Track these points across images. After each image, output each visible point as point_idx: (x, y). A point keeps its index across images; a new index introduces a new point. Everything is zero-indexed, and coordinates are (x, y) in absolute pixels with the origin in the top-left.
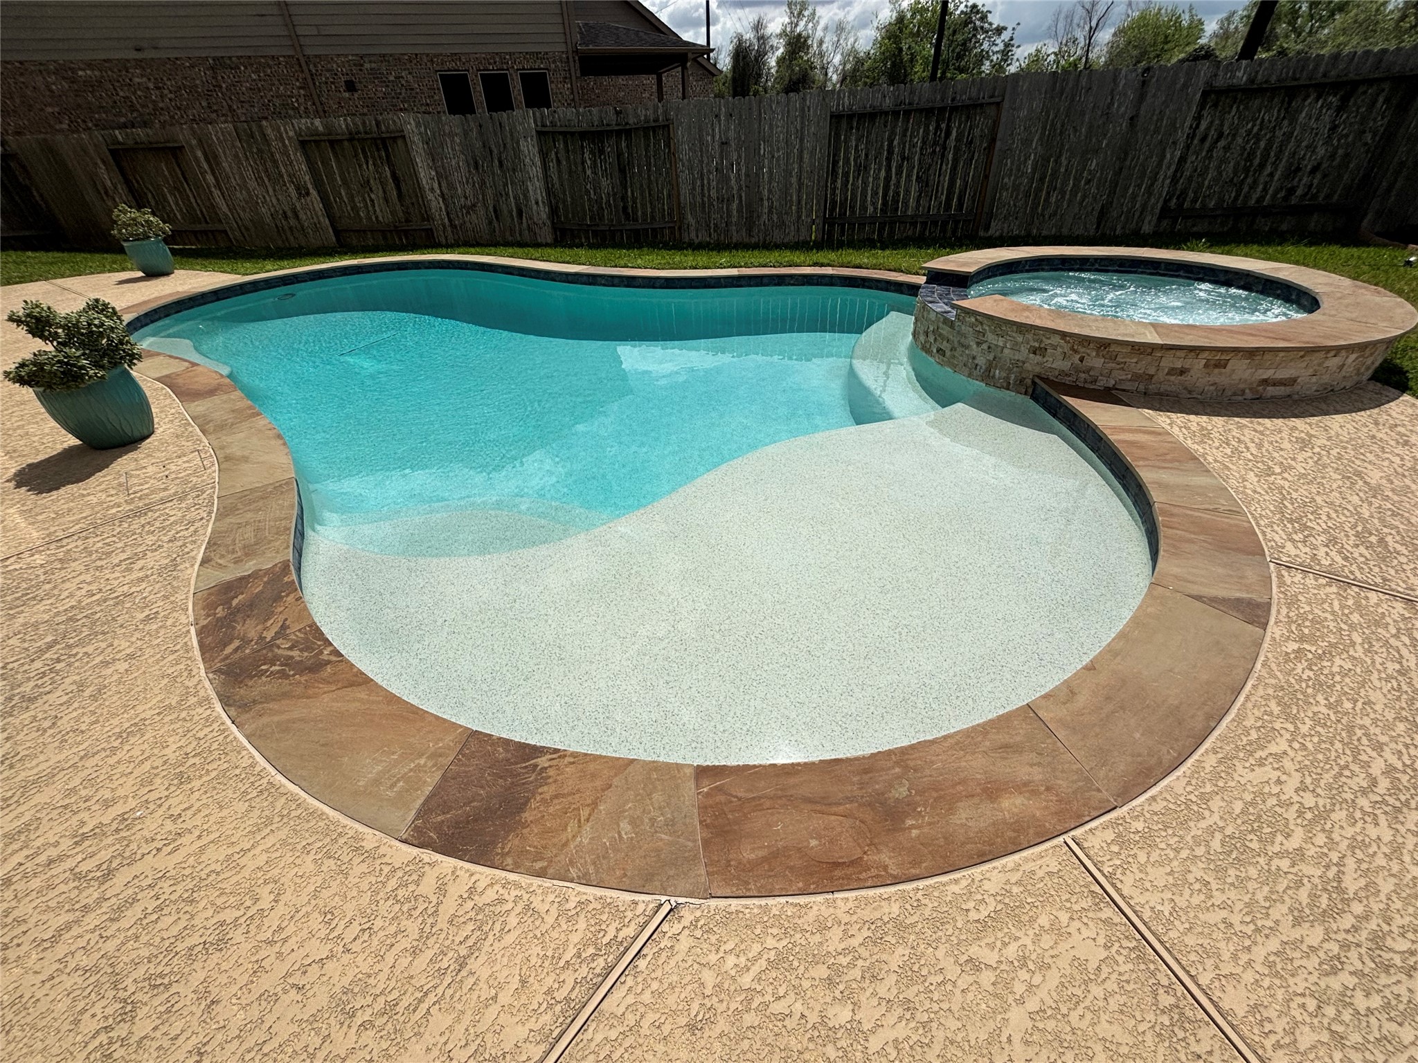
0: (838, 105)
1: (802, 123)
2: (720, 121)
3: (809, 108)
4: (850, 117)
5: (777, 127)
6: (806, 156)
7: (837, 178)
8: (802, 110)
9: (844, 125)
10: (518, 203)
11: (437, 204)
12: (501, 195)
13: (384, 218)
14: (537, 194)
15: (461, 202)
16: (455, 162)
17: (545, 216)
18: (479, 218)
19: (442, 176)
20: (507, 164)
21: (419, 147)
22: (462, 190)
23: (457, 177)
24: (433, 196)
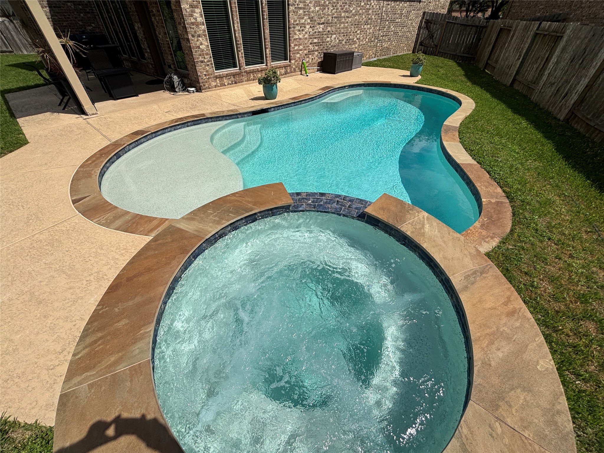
10: (569, 90)
11: (544, 78)
12: (567, 82)
13: (530, 77)
14: (581, 88)
15: (552, 80)
16: (567, 56)
17: (572, 102)
18: (550, 91)
19: (557, 63)
20: (585, 63)
21: (562, 44)
22: (558, 73)
23: (562, 65)
24: (547, 73)
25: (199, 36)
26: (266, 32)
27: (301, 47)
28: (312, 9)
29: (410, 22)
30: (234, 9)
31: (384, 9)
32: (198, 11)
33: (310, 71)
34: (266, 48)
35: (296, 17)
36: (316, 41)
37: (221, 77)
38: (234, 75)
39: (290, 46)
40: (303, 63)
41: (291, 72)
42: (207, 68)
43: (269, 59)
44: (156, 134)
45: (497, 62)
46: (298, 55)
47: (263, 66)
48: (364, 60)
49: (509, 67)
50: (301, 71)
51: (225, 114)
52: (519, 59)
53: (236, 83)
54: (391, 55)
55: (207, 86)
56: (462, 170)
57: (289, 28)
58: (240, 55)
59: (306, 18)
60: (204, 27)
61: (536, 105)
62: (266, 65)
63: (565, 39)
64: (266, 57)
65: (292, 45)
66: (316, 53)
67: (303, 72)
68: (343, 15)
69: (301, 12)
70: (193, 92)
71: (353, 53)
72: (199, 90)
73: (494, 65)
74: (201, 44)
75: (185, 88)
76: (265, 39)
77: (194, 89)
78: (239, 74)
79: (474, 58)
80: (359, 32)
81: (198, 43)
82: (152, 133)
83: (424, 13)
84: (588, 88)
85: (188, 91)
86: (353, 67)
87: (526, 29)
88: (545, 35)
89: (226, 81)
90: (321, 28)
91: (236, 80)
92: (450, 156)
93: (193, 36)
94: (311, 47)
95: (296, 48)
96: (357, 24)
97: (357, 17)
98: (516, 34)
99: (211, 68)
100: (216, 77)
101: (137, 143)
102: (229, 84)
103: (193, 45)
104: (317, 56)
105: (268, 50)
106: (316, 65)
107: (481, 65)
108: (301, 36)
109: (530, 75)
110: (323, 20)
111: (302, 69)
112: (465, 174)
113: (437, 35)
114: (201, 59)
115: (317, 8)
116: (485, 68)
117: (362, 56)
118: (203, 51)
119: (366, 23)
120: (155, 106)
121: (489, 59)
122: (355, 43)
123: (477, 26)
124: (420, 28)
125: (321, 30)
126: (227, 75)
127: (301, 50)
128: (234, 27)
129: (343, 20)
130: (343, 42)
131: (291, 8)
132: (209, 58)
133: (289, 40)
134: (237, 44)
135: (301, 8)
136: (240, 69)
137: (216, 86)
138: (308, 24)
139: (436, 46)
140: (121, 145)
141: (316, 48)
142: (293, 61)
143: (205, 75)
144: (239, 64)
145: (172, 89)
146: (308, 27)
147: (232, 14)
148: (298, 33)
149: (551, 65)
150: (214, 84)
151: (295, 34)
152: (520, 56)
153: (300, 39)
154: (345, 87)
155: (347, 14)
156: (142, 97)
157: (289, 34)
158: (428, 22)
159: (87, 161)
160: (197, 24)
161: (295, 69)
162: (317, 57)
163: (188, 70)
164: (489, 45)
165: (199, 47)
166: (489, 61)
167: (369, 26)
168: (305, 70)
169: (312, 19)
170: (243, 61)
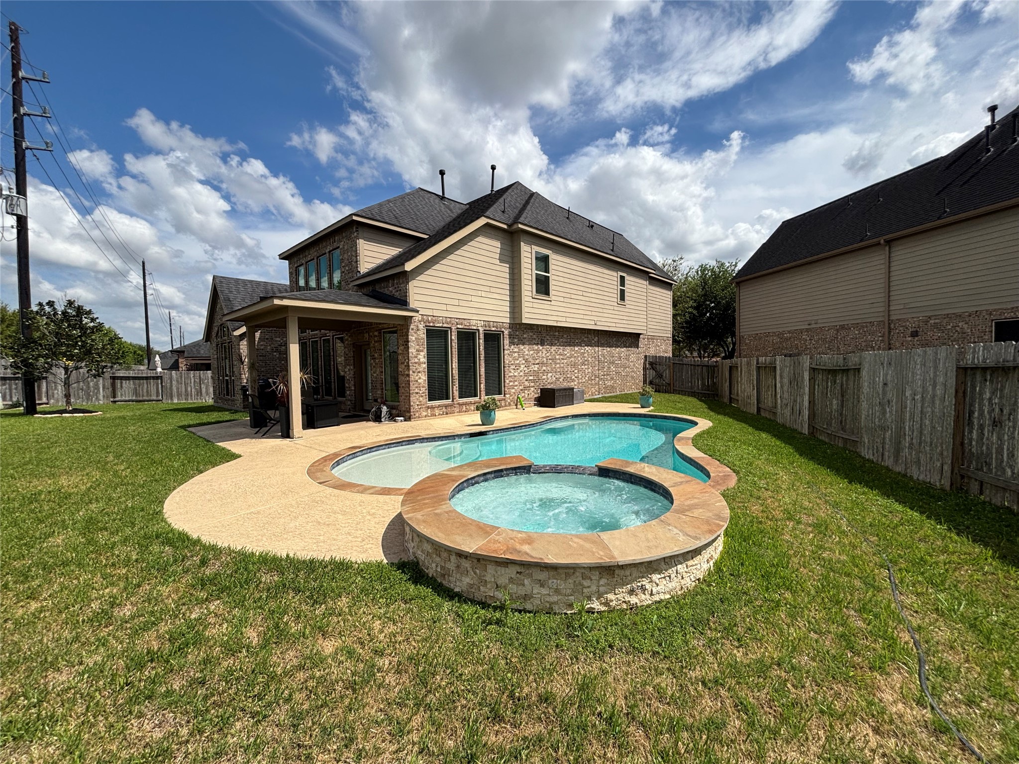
0: (974, 358)
1: (935, 372)
2: (883, 367)
3: (939, 360)
4: (984, 369)
5: (917, 375)
6: (937, 402)
7: (973, 429)
8: (935, 361)
9: (979, 377)
10: (800, 407)
11: (779, 401)
12: (795, 401)
13: (770, 404)
14: (806, 403)
15: (785, 401)
16: (786, 381)
17: (807, 417)
18: (787, 411)
19: (782, 387)
20: (799, 384)
21: (778, 372)
22: (786, 395)
23: (785, 388)
24: (778, 396)
25: (419, 372)
26: (482, 370)
27: (516, 383)
28: (527, 352)
29: (632, 364)
30: (454, 353)
31: (600, 353)
32: (422, 353)
33: (527, 405)
34: (480, 383)
35: (511, 359)
36: (531, 378)
37: (432, 408)
38: (446, 407)
39: (504, 382)
40: (518, 398)
41: (506, 406)
42: (421, 399)
43: (483, 393)
44: (370, 449)
45: (738, 395)
46: (513, 391)
47: (477, 399)
48: (587, 397)
49: (749, 397)
50: (516, 405)
51: (442, 435)
52: (754, 389)
53: (447, 414)
54: (618, 393)
55: (417, 415)
56: (695, 462)
57: (504, 367)
58: (455, 389)
59: (520, 359)
60: (425, 366)
61: (783, 426)
62: (480, 398)
63: (778, 368)
64: (480, 391)
65: (507, 381)
66: (532, 389)
67: (519, 406)
68: (557, 357)
69: (516, 354)
70: (401, 421)
71: (573, 389)
72: (408, 419)
73: (737, 398)
74: (420, 378)
75: (392, 418)
76: (480, 375)
77: (402, 418)
78: (451, 406)
79: (717, 395)
80: (576, 371)
81: (417, 378)
82: (368, 449)
83: (646, 357)
84: (812, 403)
85: (395, 421)
86: (575, 402)
87: (749, 364)
88: (765, 367)
89: (437, 412)
90: (536, 368)
91: (448, 411)
92: (683, 454)
93: (414, 372)
94: (527, 383)
95: (511, 384)
96: (574, 365)
97: (573, 359)
98: (743, 369)
99: (424, 399)
100: (428, 407)
101: (354, 456)
102: (439, 415)
103: (412, 378)
104: (533, 391)
105: (482, 385)
106: (533, 400)
107: (726, 400)
108: (516, 374)
109: (768, 402)
110: (537, 362)
111: (517, 403)
112: (698, 463)
113: (667, 374)
114: (417, 391)
115: (531, 352)
116: (731, 402)
117: (583, 392)
118: (420, 384)
119: (583, 364)
120: (362, 432)
121: (730, 393)
122: (573, 381)
123: (708, 366)
124: (645, 369)
125: (536, 369)
126: (439, 406)
127: (516, 386)
128: (452, 366)
129: (558, 361)
130: (561, 380)
131: (506, 352)
132: (424, 390)
133: (504, 377)
134: (452, 379)
135: (515, 352)
136: (453, 401)
137: (426, 416)
138: (523, 364)
139: (669, 384)
140: (341, 455)
141: (532, 384)
142: (507, 396)
143: (418, 405)
144: (453, 396)
145: (378, 419)
146: (523, 366)
147: (452, 356)
148: (513, 371)
149: (778, 390)
150: (425, 414)
151: (510, 372)
152: (753, 386)
153: (515, 376)
154: (568, 417)
155: (561, 357)
156: (343, 427)
157: (504, 372)
158: (651, 364)
159: (314, 463)
160: (419, 364)
161: (510, 404)
162: (534, 393)
163: (399, 402)
164: (726, 381)
165: (417, 381)
166: (732, 396)
167: (586, 367)
168: (521, 404)
169: (526, 361)
170: (456, 393)
